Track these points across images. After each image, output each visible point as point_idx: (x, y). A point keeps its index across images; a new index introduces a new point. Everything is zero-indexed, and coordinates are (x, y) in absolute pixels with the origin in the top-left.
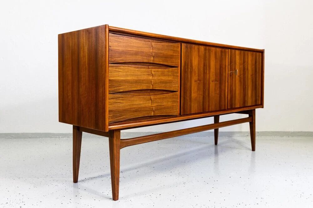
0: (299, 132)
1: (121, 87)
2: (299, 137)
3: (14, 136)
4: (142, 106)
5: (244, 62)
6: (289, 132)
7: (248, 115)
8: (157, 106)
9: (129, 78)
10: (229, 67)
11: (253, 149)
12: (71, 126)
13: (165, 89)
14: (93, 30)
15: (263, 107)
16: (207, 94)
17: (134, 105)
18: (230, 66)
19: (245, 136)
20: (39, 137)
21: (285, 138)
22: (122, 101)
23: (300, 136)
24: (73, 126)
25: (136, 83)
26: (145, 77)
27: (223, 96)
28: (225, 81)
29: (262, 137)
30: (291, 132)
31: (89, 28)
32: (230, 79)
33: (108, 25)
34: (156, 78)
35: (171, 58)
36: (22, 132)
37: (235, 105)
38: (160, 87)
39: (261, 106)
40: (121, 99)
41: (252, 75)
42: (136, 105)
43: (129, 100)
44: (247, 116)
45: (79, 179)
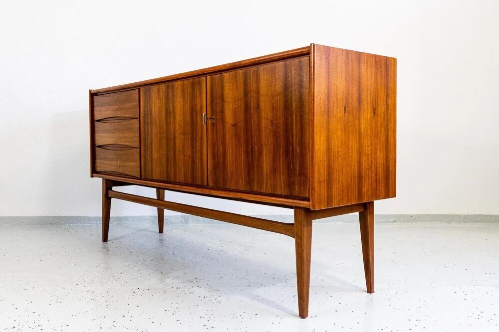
0: (476, 216)
2: (476, 223)
3: (25, 221)
6: (461, 215)
10: (209, 108)
16: (172, 154)
18: (212, 108)
19: (390, 222)
21: (454, 224)
23: (478, 221)
27: (198, 161)
29: (418, 223)
30: (464, 215)
32: (212, 131)
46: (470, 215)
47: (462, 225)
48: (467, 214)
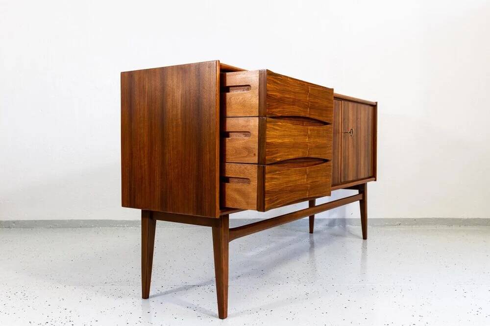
1: (279, 154)
3: (57, 224)
4: (299, 183)
5: (357, 119)
6: (461, 219)
7: (358, 191)
8: (312, 182)
9: (286, 140)
10: (342, 125)
11: (365, 237)
12: (140, 211)
13: (321, 158)
14: (192, 68)
15: (375, 180)
17: (291, 181)
19: (396, 225)
20: (95, 226)
22: (278, 177)
24: (142, 211)
25: (293, 147)
26: (301, 140)
28: (339, 145)
31: (184, 65)
33: (219, 61)
34: (312, 140)
35: (327, 110)
36: (70, 219)
37: (348, 177)
38: (315, 154)
39: (374, 179)
40: (278, 173)
41: (365, 137)
42: (293, 181)
43: (286, 175)
44: (356, 192)
45: (151, 293)
46: (470, 219)
47: (462, 227)
48: (467, 218)
